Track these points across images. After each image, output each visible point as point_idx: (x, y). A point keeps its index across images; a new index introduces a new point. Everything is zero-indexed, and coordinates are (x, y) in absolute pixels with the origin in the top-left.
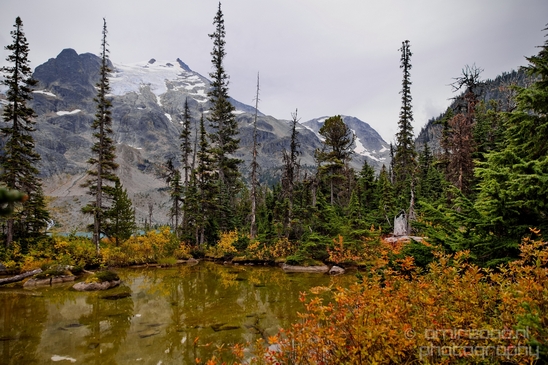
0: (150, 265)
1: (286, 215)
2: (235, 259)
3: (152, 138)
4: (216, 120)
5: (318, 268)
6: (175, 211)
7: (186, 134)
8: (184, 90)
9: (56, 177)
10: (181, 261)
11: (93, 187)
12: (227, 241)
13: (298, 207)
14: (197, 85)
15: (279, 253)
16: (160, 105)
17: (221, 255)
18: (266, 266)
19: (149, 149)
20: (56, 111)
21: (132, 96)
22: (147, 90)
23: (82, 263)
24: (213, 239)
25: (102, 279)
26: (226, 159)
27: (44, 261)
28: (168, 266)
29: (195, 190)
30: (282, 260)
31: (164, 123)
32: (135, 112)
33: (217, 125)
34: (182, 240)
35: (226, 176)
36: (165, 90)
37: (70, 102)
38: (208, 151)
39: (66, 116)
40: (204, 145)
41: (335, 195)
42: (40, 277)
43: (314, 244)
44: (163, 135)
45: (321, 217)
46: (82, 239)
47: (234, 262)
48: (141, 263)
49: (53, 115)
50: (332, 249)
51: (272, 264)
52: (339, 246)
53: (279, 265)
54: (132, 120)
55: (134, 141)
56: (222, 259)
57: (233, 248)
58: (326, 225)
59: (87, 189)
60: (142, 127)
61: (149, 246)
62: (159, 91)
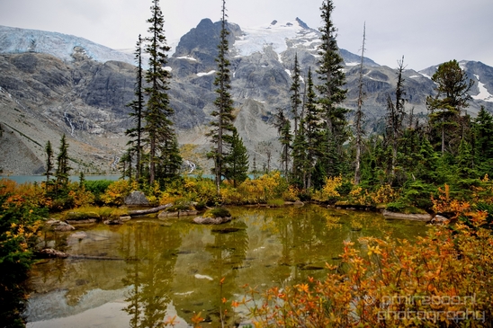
0: (260, 205)
1: (390, 162)
2: (338, 203)
3: (274, 92)
4: (324, 72)
5: (420, 216)
6: (285, 158)
7: (295, 87)
8: (302, 47)
9: (196, 128)
10: (289, 203)
11: (215, 136)
12: (331, 187)
13: (402, 155)
14: (314, 41)
15: (381, 199)
16: (281, 62)
17: (325, 199)
18: (368, 211)
19: (271, 102)
20: (196, 73)
21: (257, 55)
22: (269, 50)
23: (205, 200)
24: (319, 184)
25: (216, 215)
26: (334, 109)
27: (178, 198)
28: (275, 207)
29: (303, 139)
30: (384, 206)
31: (284, 79)
32: (259, 70)
33: (326, 76)
34: (291, 183)
35: (333, 125)
36: (285, 48)
37: (208, 65)
38: (315, 102)
39: (205, 77)
40: (312, 96)
41: (446, 143)
42: (171, 210)
43: (416, 192)
44: (283, 89)
45: (427, 165)
46: (206, 180)
47: (336, 206)
48: (253, 203)
49: (194, 76)
50: (437, 198)
51: (374, 210)
52: (444, 195)
53: (379, 211)
54: (257, 77)
55: (259, 95)
56: (326, 203)
57: (336, 192)
58: (432, 173)
59: (211, 138)
60: (265, 83)
61: (261, 189)
62: (280, 49)
